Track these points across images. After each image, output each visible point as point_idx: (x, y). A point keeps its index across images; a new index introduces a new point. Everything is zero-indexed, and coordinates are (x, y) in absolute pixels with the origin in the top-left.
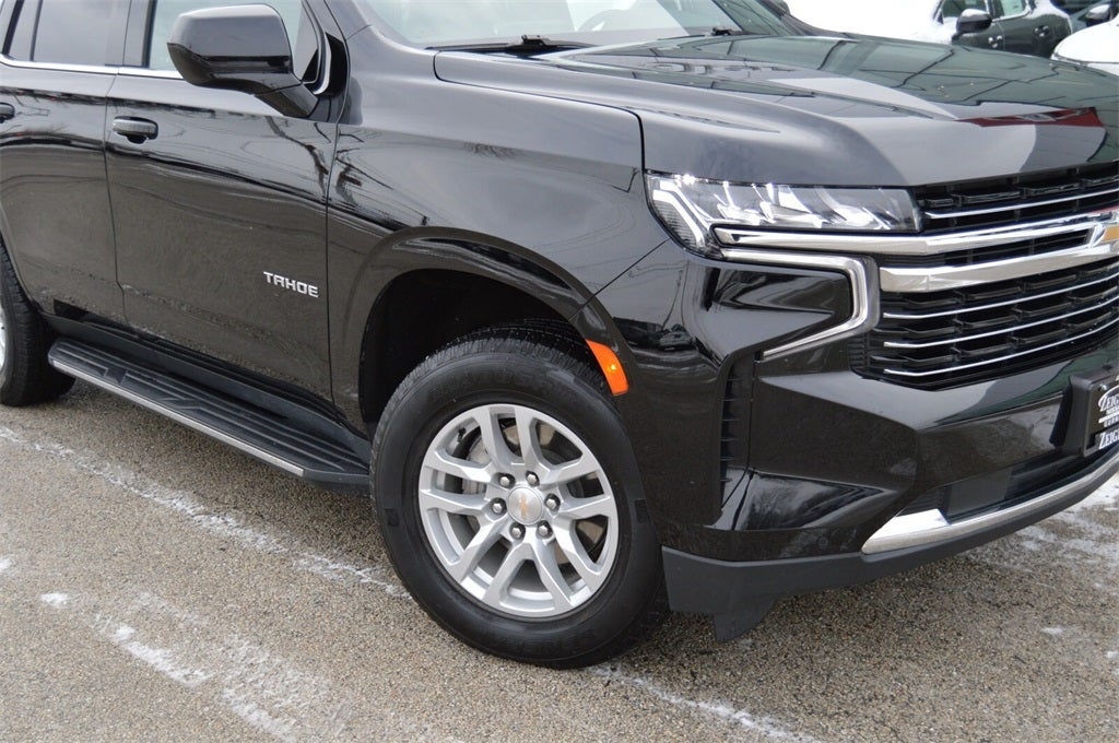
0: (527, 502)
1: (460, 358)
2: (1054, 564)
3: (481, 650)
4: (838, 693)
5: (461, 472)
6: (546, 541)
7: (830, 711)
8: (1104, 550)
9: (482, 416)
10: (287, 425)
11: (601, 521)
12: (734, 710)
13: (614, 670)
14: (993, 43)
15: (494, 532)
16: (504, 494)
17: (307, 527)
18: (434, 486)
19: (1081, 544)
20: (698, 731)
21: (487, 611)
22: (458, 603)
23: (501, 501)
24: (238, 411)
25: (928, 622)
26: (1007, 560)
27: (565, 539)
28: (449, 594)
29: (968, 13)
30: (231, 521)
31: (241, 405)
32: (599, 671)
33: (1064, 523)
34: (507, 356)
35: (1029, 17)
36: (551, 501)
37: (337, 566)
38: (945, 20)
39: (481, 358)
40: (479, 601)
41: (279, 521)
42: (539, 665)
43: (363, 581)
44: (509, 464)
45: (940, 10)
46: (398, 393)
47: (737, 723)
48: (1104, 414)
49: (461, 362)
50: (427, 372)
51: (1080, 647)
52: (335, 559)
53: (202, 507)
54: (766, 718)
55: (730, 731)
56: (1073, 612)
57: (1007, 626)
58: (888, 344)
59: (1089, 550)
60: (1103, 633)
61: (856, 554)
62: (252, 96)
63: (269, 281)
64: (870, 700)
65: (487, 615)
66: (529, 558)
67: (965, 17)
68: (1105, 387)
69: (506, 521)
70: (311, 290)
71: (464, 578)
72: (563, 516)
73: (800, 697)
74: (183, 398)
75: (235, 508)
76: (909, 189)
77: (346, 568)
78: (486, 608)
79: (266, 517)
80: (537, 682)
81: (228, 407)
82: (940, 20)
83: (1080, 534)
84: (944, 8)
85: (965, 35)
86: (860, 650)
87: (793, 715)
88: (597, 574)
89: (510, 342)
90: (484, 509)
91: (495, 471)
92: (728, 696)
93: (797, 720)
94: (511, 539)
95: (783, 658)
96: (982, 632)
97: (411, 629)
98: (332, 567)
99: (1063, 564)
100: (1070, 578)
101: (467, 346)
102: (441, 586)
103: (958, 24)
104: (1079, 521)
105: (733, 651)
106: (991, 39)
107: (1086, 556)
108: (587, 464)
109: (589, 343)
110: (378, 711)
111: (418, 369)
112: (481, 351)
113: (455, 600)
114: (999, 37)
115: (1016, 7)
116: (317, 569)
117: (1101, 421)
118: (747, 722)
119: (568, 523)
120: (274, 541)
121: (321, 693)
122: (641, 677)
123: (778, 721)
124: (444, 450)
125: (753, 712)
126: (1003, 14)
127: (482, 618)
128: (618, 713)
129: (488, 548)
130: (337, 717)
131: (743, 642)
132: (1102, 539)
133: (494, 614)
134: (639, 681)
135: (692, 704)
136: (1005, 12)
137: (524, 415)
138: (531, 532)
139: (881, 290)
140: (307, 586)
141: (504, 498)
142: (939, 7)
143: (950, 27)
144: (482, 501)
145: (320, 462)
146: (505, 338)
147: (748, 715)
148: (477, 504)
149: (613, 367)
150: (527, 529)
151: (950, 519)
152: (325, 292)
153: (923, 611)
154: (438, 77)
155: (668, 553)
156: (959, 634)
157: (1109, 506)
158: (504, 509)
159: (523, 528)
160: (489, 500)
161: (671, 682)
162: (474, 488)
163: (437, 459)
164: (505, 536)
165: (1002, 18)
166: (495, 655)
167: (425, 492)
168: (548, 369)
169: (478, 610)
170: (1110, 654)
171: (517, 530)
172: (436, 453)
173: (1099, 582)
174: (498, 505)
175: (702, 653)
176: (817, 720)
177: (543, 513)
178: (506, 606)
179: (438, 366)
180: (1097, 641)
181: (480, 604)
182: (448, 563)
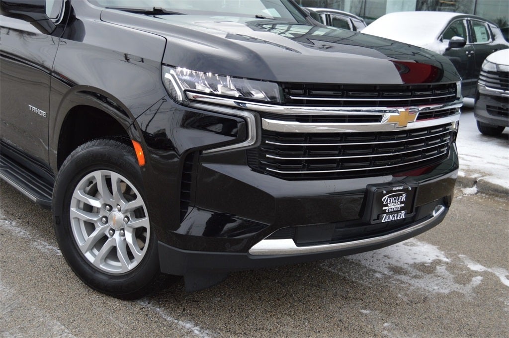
0: (116, 219)
1: (90, 147)
2: (385, 284)
3: (92, 288)
4: (246, 325)
5: (88, 201)
6: (122, 238)
7: (238, 332)
8: (412, 281)
9: (98, 175)
10: (41, 180)
11: (143, 229)
12: (193, 326)
13: (149, 303)
14: (468, 54)
15: (102, 232)
16: (107, 214)
17: (46, 230)
18: (78, 207)
19: (403, 278)
20: (170, 333)
21: (94, 269)
22: (82, 263)
23: (106, 218)
24: (23, 172)
25: (308, 301)
26: (363, 280)
27: (129, 237)
28: (79, 259)
29: (455, 38)
30: (14, 223)
31: (25, 170)
32: (142, 303)
33: (401, 268)
34: (108, 147)
35: (491, 44)
36: (126, 219)
37: (49, 247)
38: (443, 40)
39: (98, 148)
40: (91, 263)
41: (35, 226)
42: (115, 297)
43: (58, 254)
44: (110, 200)
45: (442, 36)
46: (65, 162)
47: (192, 331)
48: (386, 205)
49: (90, 149)
50: (77, 153)
51: (374, 320)
52: (51, 243)
53: (4, 216)
54: (206, 331)
55: (186, 334)
56: (380, 305)
57: (345, 307)
58: (267, 156)
59: (405, 281)
60: (389, 316)
61: (246, 254)
62: (29, 23)
63: (30, 109)
64: (260, 329)
65: (94, 270)
66: (115, 245)
67: (453, 40)
68: (385, 192)
69: (107, 227)
70: (43, 113)
71: (86, 252)
72: (130, 227)
73: (227, 324)
74: (3, 165)
75: (19, 218)
76: (280, 83)
77: (53, 248)
78: (94, 267)
79: (30, 223)
80: (110, 304)
81: (19, 169)
82: (441, 40)
83: (405, 273)
84: (444, 35)
85: (453, 49)
86: (269, 309)
87: (219, 332)
88: (140, 254)
89: (112, 142)
90: (98, 220)
91: (103, 202)
92: (194, 320)
93: (220, 333)
94: (109, 236)
95: (230, 308)
96: (331, 308)
97: (66, 276)
98: (47, 247)
99: (389, 285)
100: (389, 291)
101: (94, 142)
102: (76, 255)
103: (449, 43)
104: (409, 268)
105: (209, 302)
106: (467, 52)
107: (402, 282)
108: (139, 202)
109: (133, 141)
110: (29, 306)
111: (74, 151)
112: (99, 144)
113: (81, 262)
114: (472, 52)
115: (484, 39)
116: (40, 247)
117: (384, 208)
118: (196, 332)
119: (131, 230)
120: (28, 233)
121: (9, 296)
122: (159, 308)
123: (211, 333)
124: (82, 191)
125: (202, 328)
126: (476, 41)
127: (91, 272)
128: (139, 321)
129: (99, 239)
130: (9, 306)
131: (216, 299)
132: (415, 277)
133: (97, 270)
134: (158, 309)
135: (176, 321)
136: (477, 40)
137: (115, 176)
138: (117, 233)
139: (262, 129)
140: (31, 253)
141: (107, 216)
142: (441, 34)
143: (445, 45)
144: (97, 216)
145: (44, 196)
146: (110, 140)
147: (199, 329)
148: (95, 217)
149: (140, 153)
150: (116, 231)
151: (298, 245)
152: (48, 115)
153: (309, 296)
154: (101, 20)
155: (161, 245)
156: (319, 308)
157: (428, 263)
158: (107, 222)
159: (114, 231)
160: (101, 216)
161: (171, 312)
162: (96, 210)
163: (79, 194)
164: (106, 234)
165: (475, 43)
166: (97, 291)
167: (73, 209)
168: (125, 155)
169: (90, 268)
170: (386, 324)
171: (111, 231)
172: (78, 192)
173: (401, 294)
174: (104, 219)
175: (194, 301)
176: (229, 334)
177: (123, 225)
178: (102, 267)
179: (81, 150)
180: (383, 318)
181: (91, 265)
182: (80, 243)
